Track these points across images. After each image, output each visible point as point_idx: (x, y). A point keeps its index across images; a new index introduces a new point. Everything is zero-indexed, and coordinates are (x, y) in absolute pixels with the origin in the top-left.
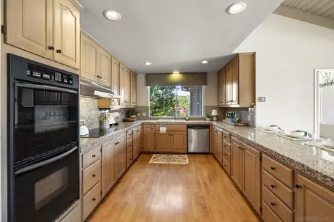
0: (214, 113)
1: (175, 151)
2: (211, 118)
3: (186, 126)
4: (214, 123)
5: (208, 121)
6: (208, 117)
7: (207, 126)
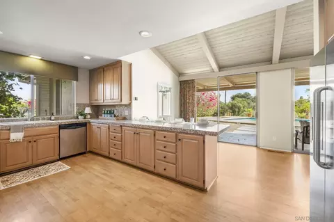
0: (88, 110)
1: (42, 161)
2: (85, 116)
3: (58, 127)
4: (92, 120)
5: (81, 119)
6: (82, 115)
7: (84, 125)
